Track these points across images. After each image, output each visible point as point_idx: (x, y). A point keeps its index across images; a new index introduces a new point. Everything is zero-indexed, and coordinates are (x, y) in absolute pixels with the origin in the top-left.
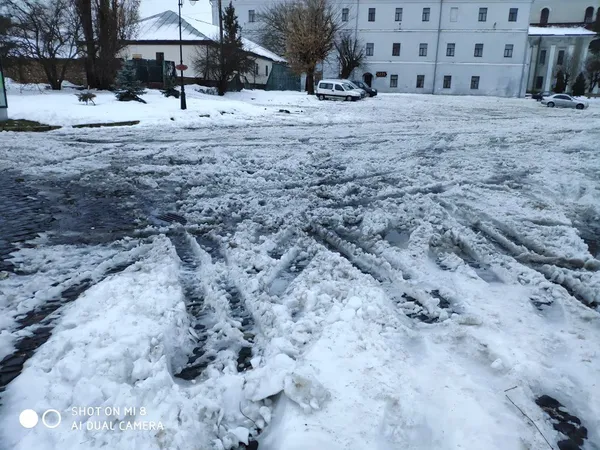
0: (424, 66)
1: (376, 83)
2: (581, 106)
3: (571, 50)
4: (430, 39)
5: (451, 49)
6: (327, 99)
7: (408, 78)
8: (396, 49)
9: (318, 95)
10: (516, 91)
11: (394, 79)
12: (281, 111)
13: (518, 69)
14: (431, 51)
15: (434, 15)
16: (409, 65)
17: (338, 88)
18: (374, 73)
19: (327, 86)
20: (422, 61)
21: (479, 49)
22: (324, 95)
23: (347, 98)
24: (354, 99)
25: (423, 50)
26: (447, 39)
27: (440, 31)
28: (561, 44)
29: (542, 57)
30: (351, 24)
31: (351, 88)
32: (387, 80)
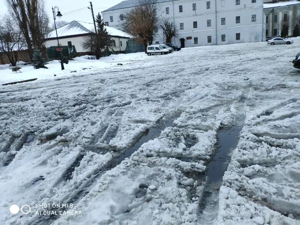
0: (211, 31)
1: (187, 42)
2: (289, 43)
3: (291, 13)
4: (212, 18)
5: (223, 20)
7: (203, 39)
8: (195, 24)
9: (148, 53)
10: (260, 39)
11: (196, 39)
12: (118, 64)
13: (260, 26)
14: (213, 23)
15: (212, 5)
16: (202, 32)
17: (157, 48)
18: (185, 38)
19: (151, 48)
20: (209, 29)
21: (238, 19)
22: (150, 53)
23: (162, 53)
24: (166, 53)
25: (209, 23)
26: (220, 16)
27: (216, 12)
28: (285, 11)
29: (275, 19)
30: (171, 15)
31: (164, 48)
32: (192, 41)
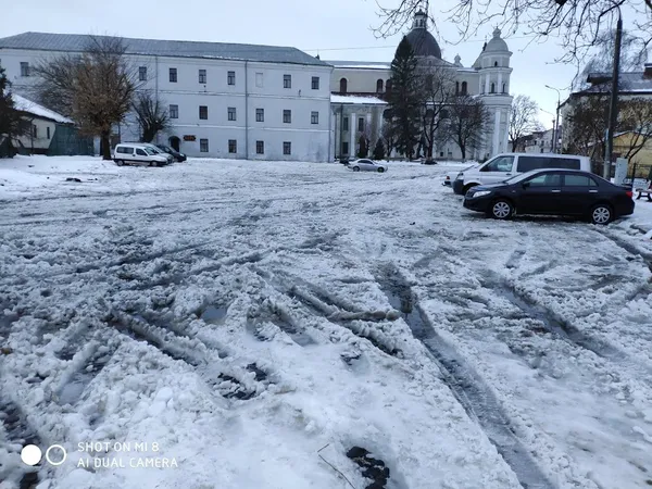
0: (235, 130)
1: (185, 147)
2: (381, 170)
3: (369, 118)
4: (239, 104)
5: (260, 113)
6: (128, 165)
7: (218, 143)
8: (203, 112)
9: (117, 160)
10: (326, 157)
11: (204, 144)
12: (69, 180)
13: (325, 135)
14: (240, 114)
15: (239, 78)
16: (218, 129)
17: (140, 152)
18: (181, 137)
19: (126, 150)
20: (232, 126)
21: (287, 115)
22: (123, 160)
23: (151, 164)
24: (160, 164)
25: (232, 113)
26: (255, 103)
27: (247, 95)
28: (360, 112)
29: (345, 125)
30: (150, 84)
31: (155, 153)
32: (197, 144)
